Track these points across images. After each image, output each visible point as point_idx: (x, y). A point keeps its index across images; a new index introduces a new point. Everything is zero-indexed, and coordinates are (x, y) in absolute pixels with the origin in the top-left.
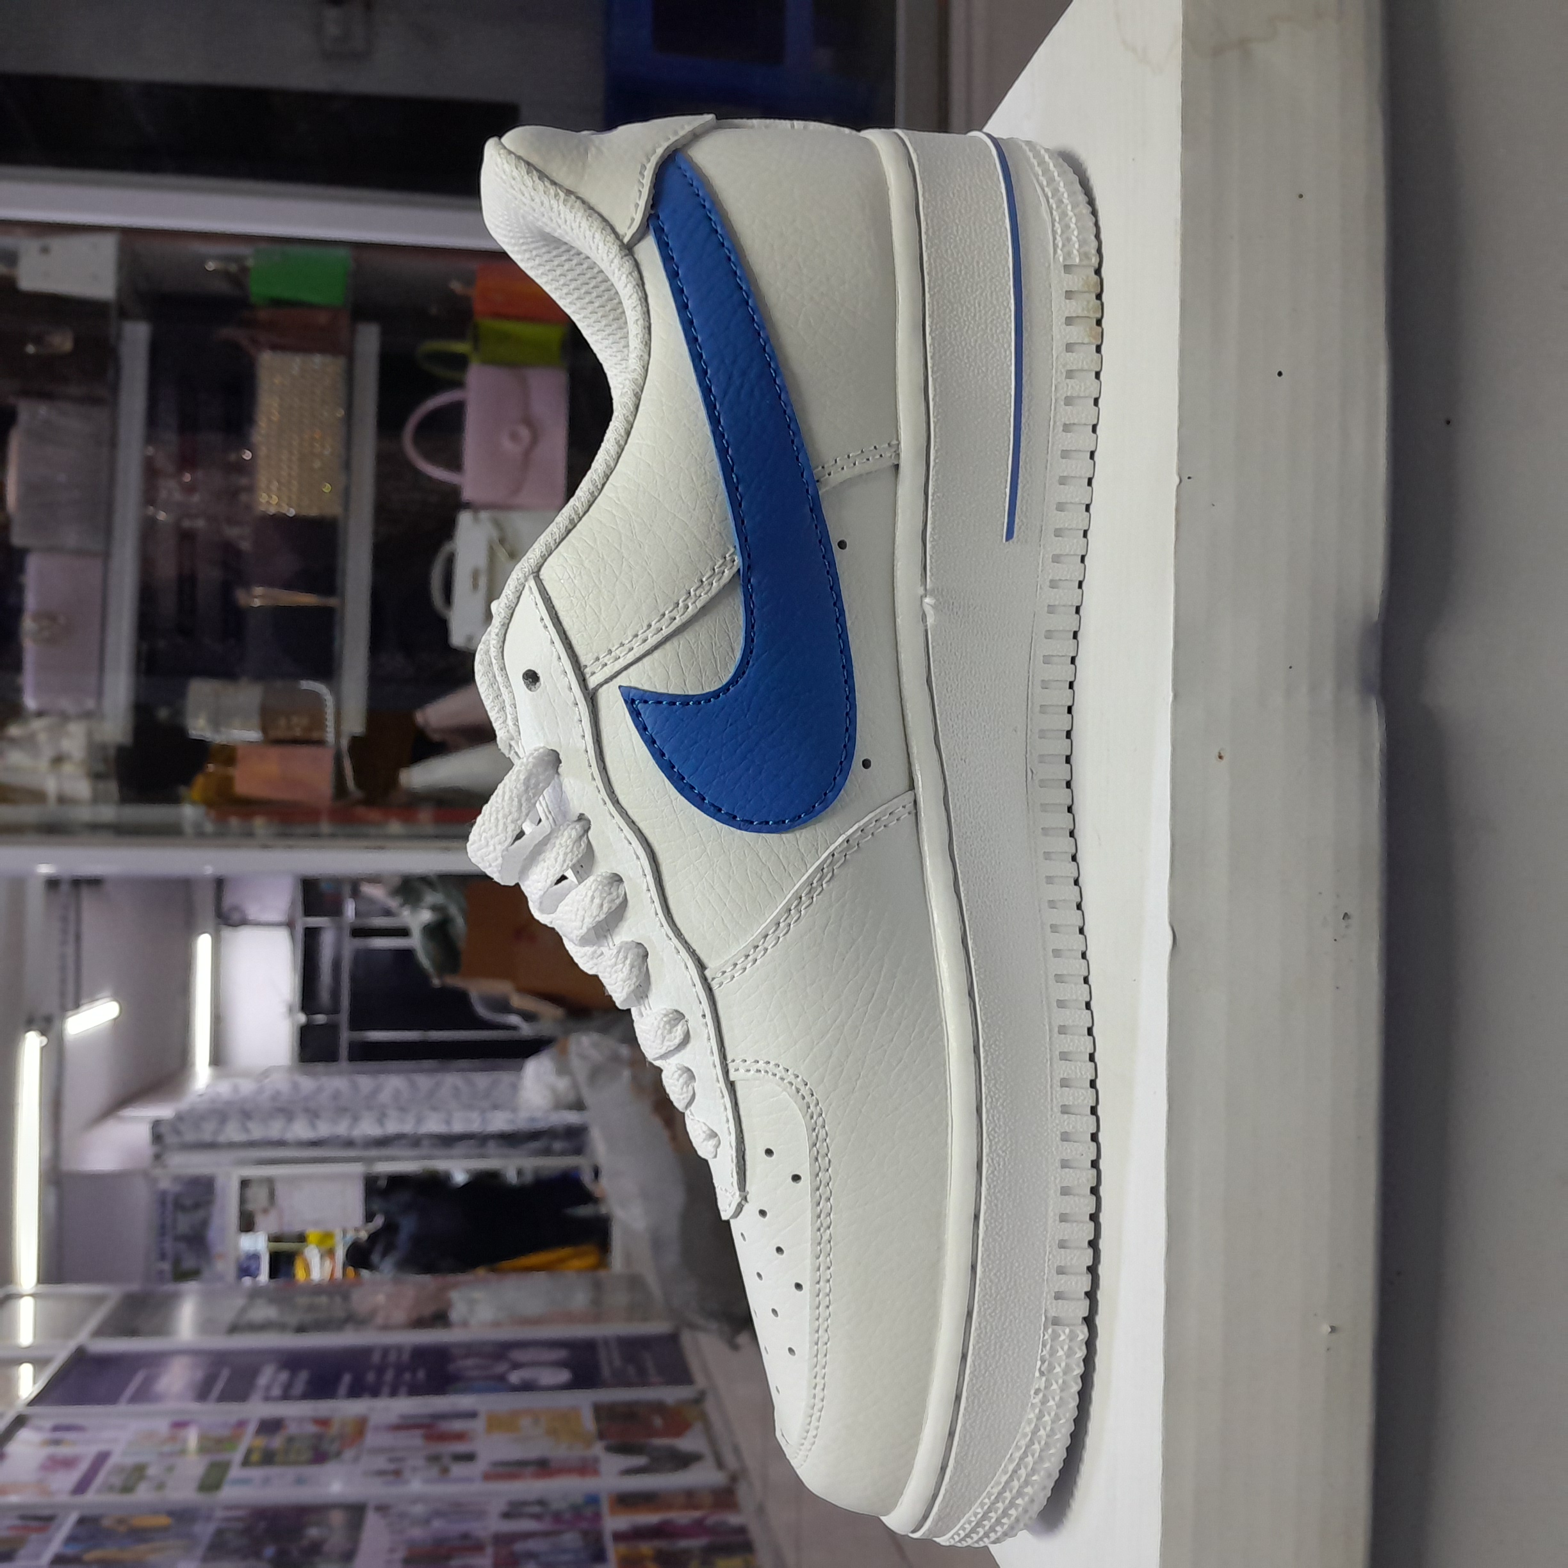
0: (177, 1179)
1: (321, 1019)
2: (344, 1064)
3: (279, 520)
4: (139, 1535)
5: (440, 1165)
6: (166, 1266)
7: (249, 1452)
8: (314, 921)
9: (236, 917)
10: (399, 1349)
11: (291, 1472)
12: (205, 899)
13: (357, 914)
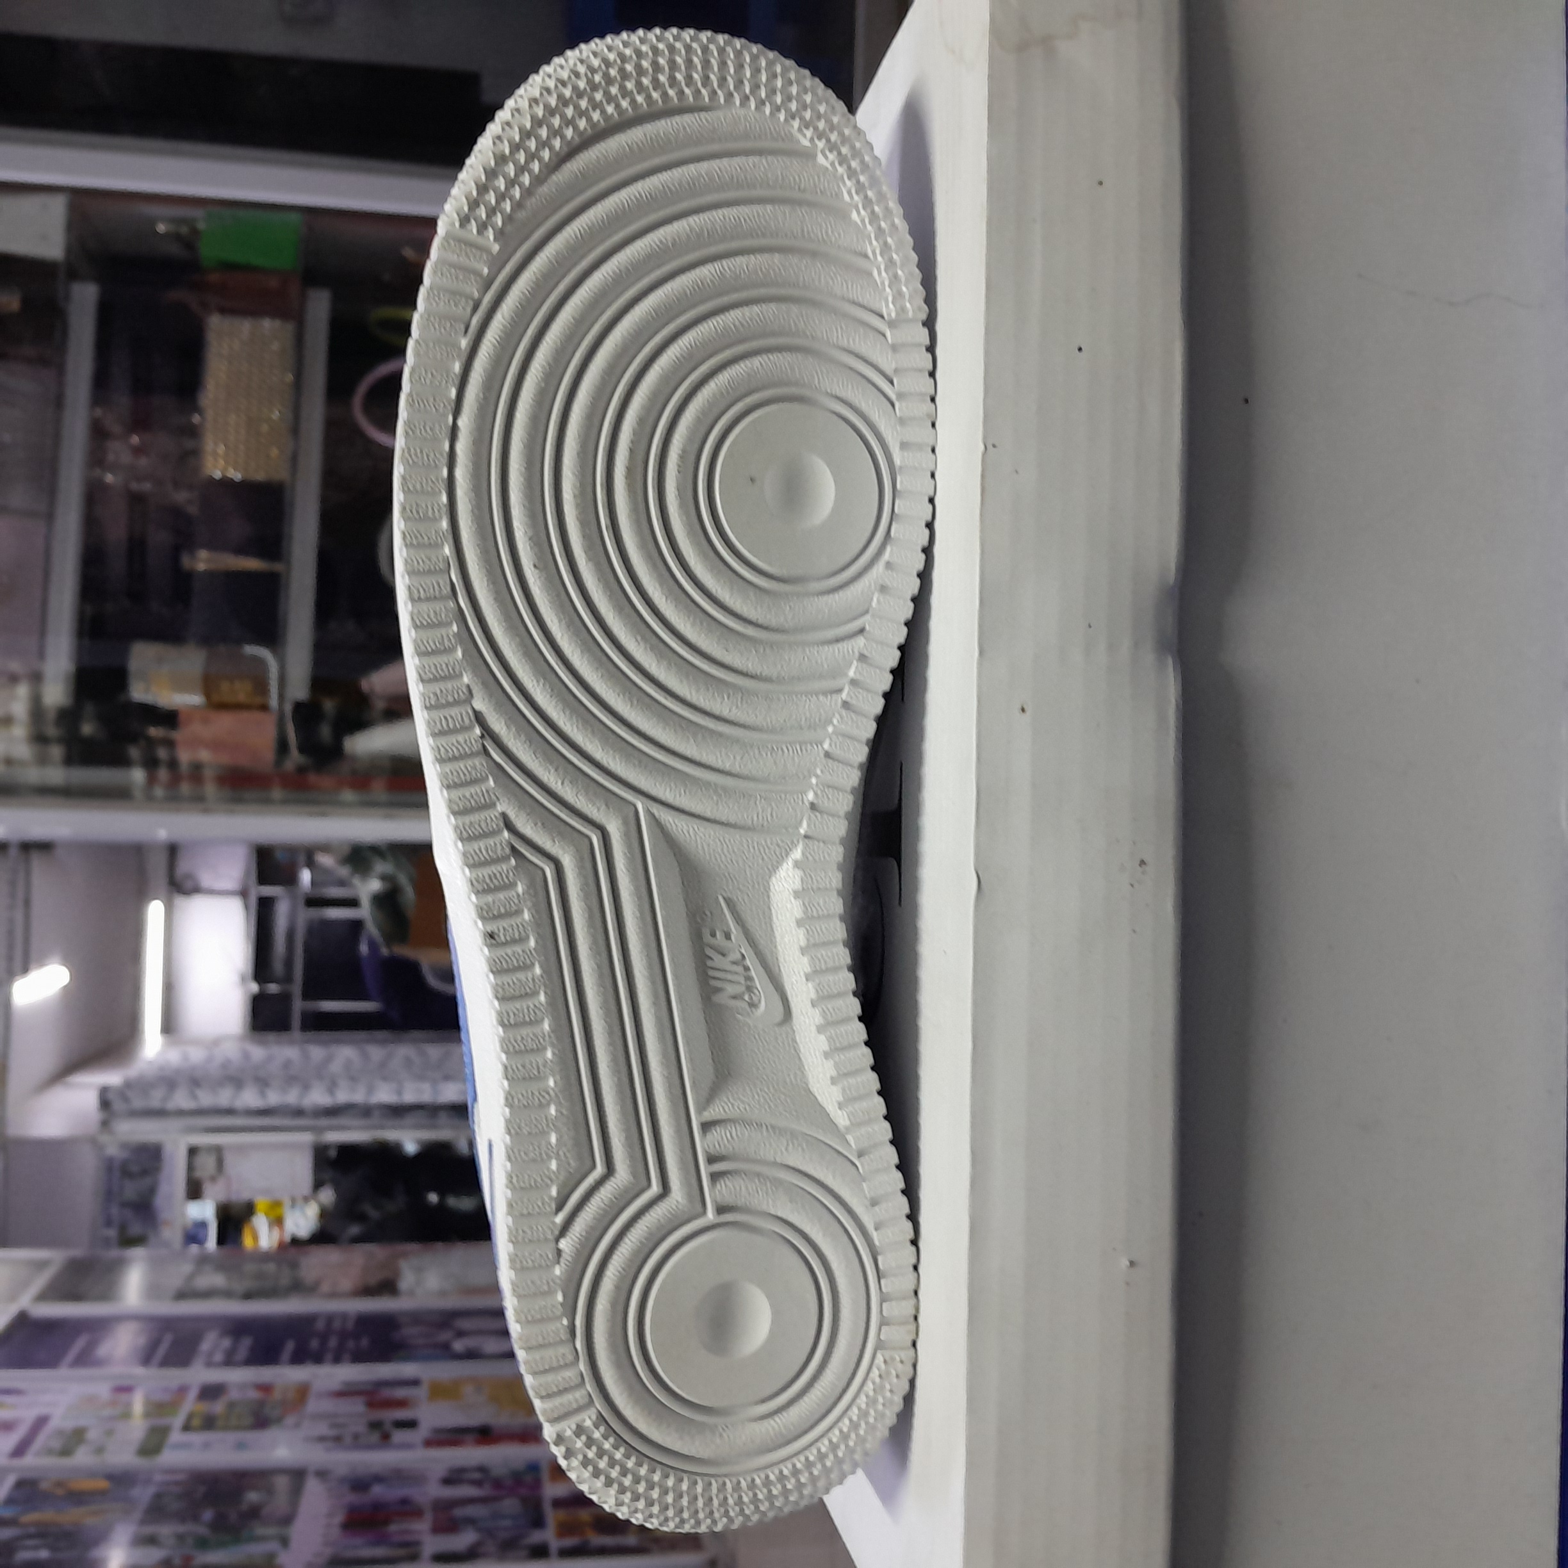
0: (124, 1146)
1: (273, 988)
2: (296, 1034)
3: (226, 484)
4: (78, 1498)
5: (391, 1135)
6: (112, 1233)
7: (190, 1417)
8: (268, 891)
9: (189, 885)
10: (344, 1316)
11: (232, 1437)
12: (157, 864)
13: (313, 883)
